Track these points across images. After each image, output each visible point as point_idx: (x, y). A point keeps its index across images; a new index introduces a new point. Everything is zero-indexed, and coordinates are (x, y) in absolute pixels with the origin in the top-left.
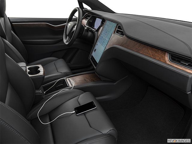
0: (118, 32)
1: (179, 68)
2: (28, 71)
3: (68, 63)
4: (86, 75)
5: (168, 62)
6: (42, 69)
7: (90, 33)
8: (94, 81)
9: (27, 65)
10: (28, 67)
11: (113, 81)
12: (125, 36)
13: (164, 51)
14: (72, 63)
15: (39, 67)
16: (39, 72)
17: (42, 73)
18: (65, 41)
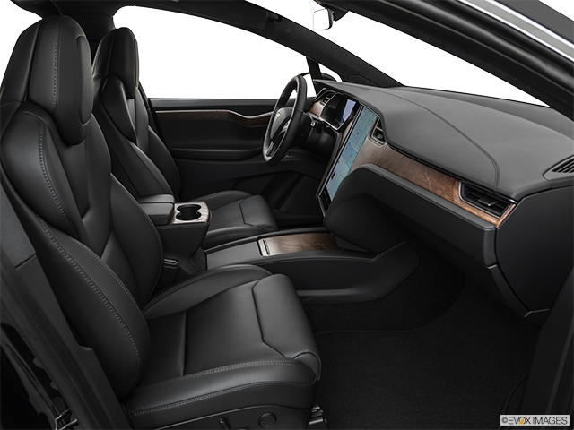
0: (377, 133)
1: (474, 212)
2: (177, 212)
3: (273, 207)
4: (308, 235)
5: (457, 201)
6: (207, 210)
7: (325, 136)
8: (321, 249)
9: (176, 202)
10: (177, 206)
11: (370, 254)
12: (386, 144)
13: (453, 176)
14: (283, 208)
15: (200, 207)
16: (199, 215)
17: (204, 218)
18: (266, 151)
